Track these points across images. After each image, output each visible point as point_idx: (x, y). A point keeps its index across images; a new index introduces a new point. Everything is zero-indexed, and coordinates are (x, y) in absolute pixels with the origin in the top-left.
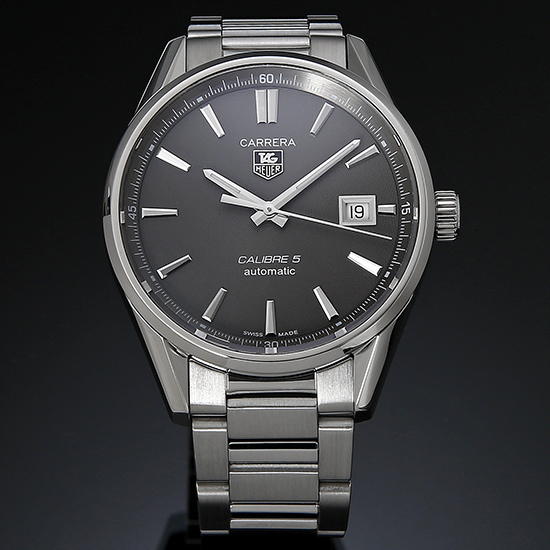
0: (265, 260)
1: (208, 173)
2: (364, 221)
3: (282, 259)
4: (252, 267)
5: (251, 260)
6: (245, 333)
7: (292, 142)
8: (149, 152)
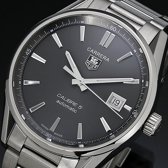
0: (68, 100)
1: (67, 53)
2: (116, 108)
3: (74, 104)
4: (61, 100)
5: (63, 97)
6: (42, 125)
7: (108, 60)
8: (50, 32)
